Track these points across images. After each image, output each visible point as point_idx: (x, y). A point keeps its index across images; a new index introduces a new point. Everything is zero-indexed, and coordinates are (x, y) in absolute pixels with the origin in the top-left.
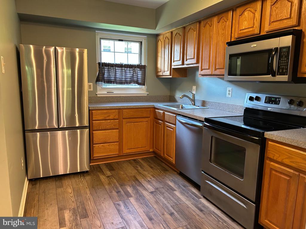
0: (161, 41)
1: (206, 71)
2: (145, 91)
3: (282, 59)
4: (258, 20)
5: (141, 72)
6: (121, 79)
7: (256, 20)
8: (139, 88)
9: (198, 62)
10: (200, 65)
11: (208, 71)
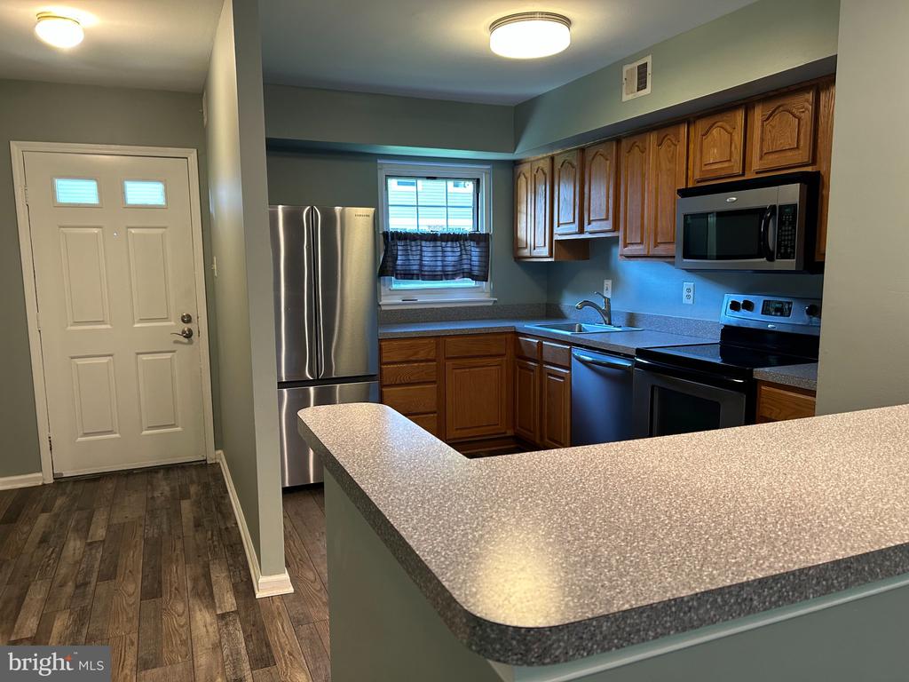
0: (526, 178)
1: (635, 247)
2: (488, 295)
3: (783, 228)
4: (738, 147)
5: (477, 250)
6: (433, 269)
7: (736, 148)
8: (474, 288)
9: (616, 228)
10: (620, 234)
11: (640, 247)
